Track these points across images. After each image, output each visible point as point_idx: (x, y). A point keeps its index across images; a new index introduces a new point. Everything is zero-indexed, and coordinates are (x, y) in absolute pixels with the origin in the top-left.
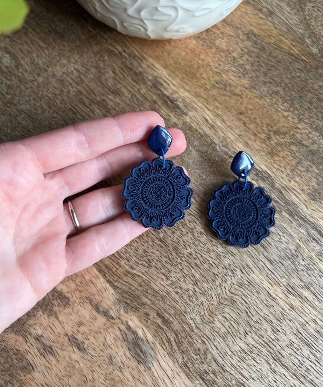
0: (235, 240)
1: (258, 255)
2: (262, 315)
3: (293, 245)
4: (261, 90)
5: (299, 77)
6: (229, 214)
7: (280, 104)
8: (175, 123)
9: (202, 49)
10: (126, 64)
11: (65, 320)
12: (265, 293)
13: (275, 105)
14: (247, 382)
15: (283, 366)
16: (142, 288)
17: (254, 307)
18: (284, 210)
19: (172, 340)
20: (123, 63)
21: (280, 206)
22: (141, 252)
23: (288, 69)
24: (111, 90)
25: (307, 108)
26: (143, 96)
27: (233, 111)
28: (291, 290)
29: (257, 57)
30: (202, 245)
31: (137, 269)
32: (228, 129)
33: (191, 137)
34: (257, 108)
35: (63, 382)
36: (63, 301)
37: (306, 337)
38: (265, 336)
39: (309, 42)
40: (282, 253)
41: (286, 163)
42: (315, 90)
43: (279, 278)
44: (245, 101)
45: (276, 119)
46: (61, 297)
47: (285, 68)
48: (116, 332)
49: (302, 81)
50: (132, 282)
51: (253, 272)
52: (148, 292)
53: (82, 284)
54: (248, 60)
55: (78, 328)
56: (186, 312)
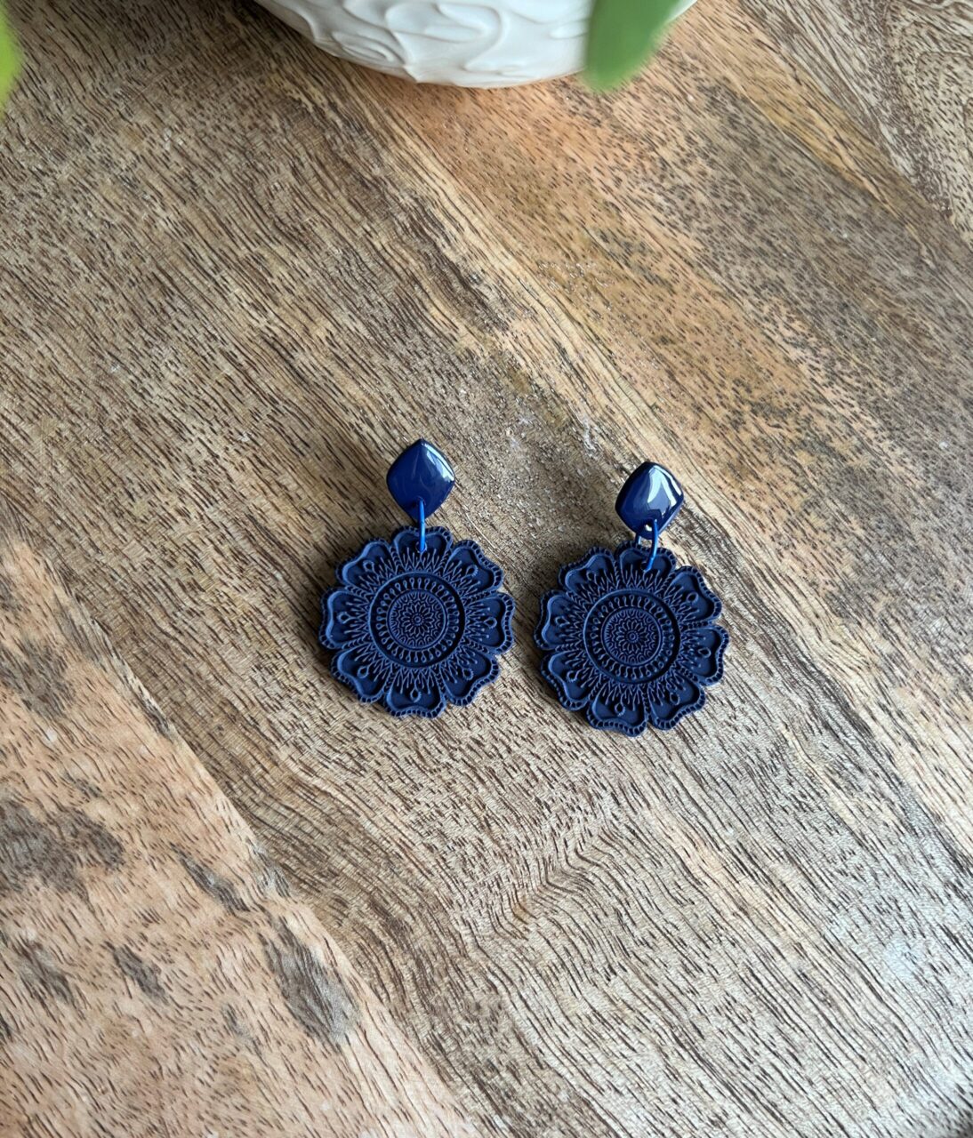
0: (607, 713)
1: (665, 758)
2: (659, 924)
3: (767, 737)
4: (732, 273)
5: (846, 243)
6: (598, 639)
7: (781, 321)
8: (467, 350)
9: (572, 124)
10: (334, 148)
11: (106, 906)
12: (674, 866)
13: (766, 324)
14: (598, 1097)
15: (700, 1060)
16: (334, 829)
17: (641, 900)
18: (755, 638)
19: (407, 976)
20: (327, 144)
21: (743, 625)
22: (337, 726)
23: (818, 216)
24: (282, 228)
25: (857, 340)
26: (378, 255)
27: (643, 329)
28: (745, 861)
29: (733, 168)
30: (514, 720)
31: (322, 775)
32: (622, 383)
33: (511, 397)
34: (715, 328)
35: (93, 1074)
36: (103, 852)
37: (770, 989)
38: (662, 979)
39: (889, 137)
40: (734, 757)
41: (776, 501)
42: (887, 288)
43: (718, 826)
44: (681, 302)
45: (765, 367)
46: (98, 838)
47: (811, 212)
48: (250, 947)
49: (853, 255)
50: (306, 811)
51: (648, 805)
52: (351, 840)
53: (162, 807)
54: (704, 174)
55: (142, 929)
56: (451, 902)
